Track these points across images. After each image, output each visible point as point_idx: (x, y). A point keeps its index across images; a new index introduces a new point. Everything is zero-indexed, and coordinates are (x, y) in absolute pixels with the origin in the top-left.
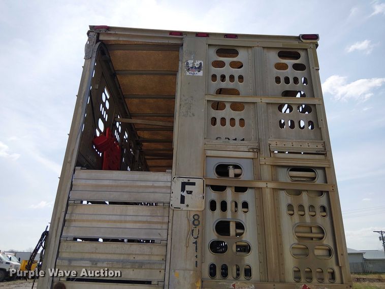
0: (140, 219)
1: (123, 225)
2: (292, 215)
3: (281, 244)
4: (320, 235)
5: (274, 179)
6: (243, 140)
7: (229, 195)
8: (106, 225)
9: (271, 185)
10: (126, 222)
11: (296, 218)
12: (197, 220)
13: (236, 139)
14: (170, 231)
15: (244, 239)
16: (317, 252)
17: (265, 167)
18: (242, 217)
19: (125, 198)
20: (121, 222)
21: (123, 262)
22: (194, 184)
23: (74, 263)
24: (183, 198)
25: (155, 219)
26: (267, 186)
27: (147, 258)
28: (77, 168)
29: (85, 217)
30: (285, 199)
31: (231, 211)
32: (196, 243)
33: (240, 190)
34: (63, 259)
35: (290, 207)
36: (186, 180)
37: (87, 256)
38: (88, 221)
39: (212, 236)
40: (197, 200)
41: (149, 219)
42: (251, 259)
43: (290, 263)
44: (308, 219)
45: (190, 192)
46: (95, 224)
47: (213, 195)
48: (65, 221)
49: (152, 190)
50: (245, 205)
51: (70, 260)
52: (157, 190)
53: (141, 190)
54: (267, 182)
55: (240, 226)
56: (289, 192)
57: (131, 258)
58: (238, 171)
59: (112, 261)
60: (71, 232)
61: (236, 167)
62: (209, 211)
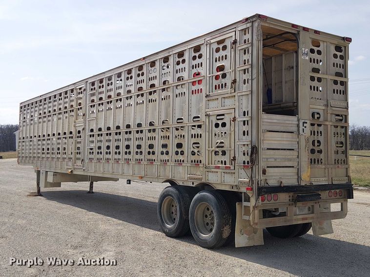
0: (288, 139)
1: (282, 142)
2: (334, 137)
3: (331, 149)
4: (342, 145)
5: (331, 121)
6: (320, 99)
7: (316, 128)
8: (277, 142)
9: (330, 123)
10: (283, 141)
11: (336, 138)
12: (308, 140)
14: (299, 145)
15: (320, 148)
18: (319, 138)
19: (282, 129)
21: (284, 158)
22: (306, 123)
24: (303, 130)
25: (294, 140)
27: (291, 157)
28: (263, 113)
29: (268, 139)
30: (333, 130)
31: (316, 135)
32: (308, 150)
33: (319, 125)
35: (335, 133)
36: (304, 121)
37: (272, 156)
38: (270, 140)
39: (311, 146)
41: (291, 139)
42: (322, 156)
45: (306, 127)
47: (311, 128)
48: (262, 140)
49: (290, 125)
50: (321, 132)
51: (267, 159)
52: (293, 125)
53: (287, 125)
55: (318, 142)
58: (318, 116)
59: (281, 158)
60: (265, 146)
61: (318, 113)
62: (310, 136)
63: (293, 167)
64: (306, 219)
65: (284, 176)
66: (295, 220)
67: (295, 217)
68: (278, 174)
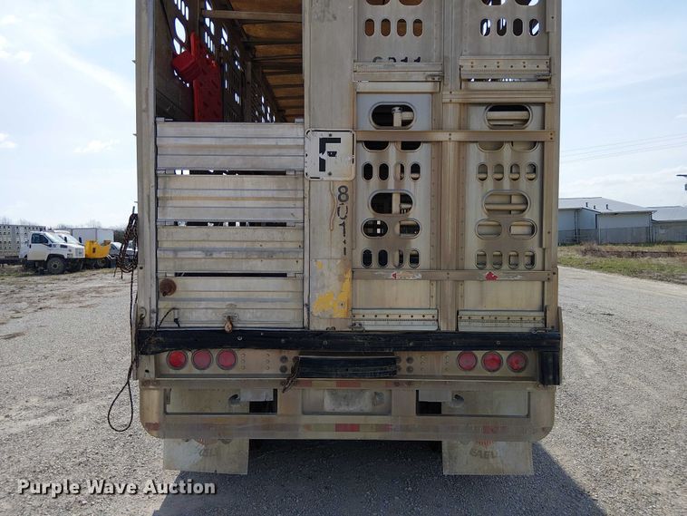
0: (263, 194)
1: (241, 204)
2: (483, 180)
3: (463, 221)
4: (522, 207)
5: (462, 127)
6: (418, 60)
7: (392, 155)
8: (216, 204)
9: (457, 136)
10: (243, 199)
11: (490, 185)
12: (344, 194)
13: (406, 60)
14: (307, 211)
15: (411, 217)
16: (515, 230)
17: (450, 106)
18: (409, 186)
19: (238, 164)
20: (236, 199)
21: (246, 251)
22: (338, 140)
23: (180, 255)
24: (322, 163)
25: (285, 195)
26: (450, 138)
27: (278, 245)
28: (158, 119)
29: (185, 194)
30: (476, 156)
31: (395, 178)
32: (343, 224)
33: (410, 146)
34: (165, 250)
35: (483, 169)
36: (326, 135)
37: (196, 245)
38: (189, 198)
39: (367, 214)
40: (343, 166)
41: (276, 194)
42: (420, 243)
43: (473, 245)
44: (506, 184)
45: (333, 154)
46: (201, 203)
47: (369, 156)
48: (157, 199)
49: (276, 151)
50: (416, 168)
51: (175, 251)
52: (284, 151)
53: (260, 152)
54: (450, 131)
55: (406, 199)
56: (483, 145)
57: (257, 246)
58: (407, 115)
59: (232, 250)
60: (169, 214)
61: (405, 108)
62: (362, 181)
63: (284, 275)
64: (354, 428)
65: (245, 300)
66: (308, 427)
67: (306, 419)
68: (226, 295)
